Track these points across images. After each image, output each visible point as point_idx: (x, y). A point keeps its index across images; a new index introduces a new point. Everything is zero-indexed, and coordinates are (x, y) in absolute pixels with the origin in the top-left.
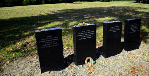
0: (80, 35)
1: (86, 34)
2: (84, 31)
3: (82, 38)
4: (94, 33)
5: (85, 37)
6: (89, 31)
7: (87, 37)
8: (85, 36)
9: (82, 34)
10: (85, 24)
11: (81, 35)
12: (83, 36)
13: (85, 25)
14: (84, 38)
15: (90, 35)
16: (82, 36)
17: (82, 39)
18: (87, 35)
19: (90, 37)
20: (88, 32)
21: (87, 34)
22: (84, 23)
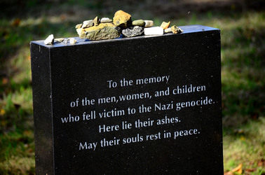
0: (88, 109)
1: (135, 104)
2: (124, 83)
3: (109, 136)
4: (207, 101)
5: (132, 132)
6: (161, 86)
7: (144, 131)
8: (130, 119)
9: (109, 107)
10: (129, 25)
11: (98, 108)
12: (117, 120)
13: (130, 34)
14: (122, 134)
15: (171, 113)
16: (110, 121)
17: (104, 143)
18: (144, 117)
19: (172, 128)
20: (152, 88)
21: (144, 109)
22: (121, 17)
